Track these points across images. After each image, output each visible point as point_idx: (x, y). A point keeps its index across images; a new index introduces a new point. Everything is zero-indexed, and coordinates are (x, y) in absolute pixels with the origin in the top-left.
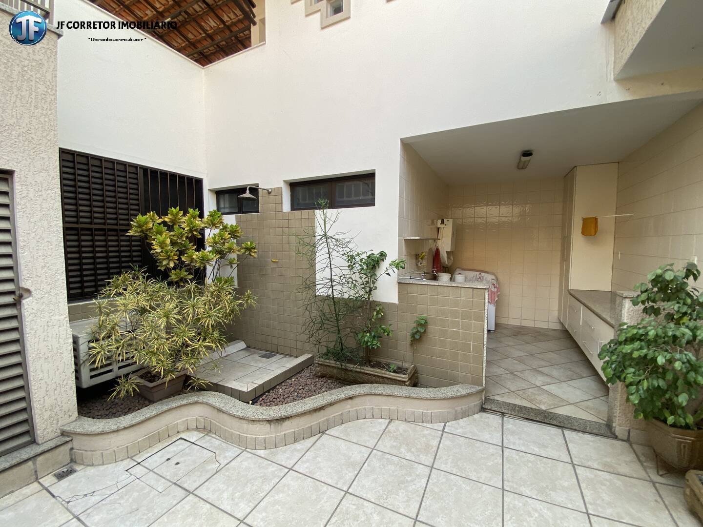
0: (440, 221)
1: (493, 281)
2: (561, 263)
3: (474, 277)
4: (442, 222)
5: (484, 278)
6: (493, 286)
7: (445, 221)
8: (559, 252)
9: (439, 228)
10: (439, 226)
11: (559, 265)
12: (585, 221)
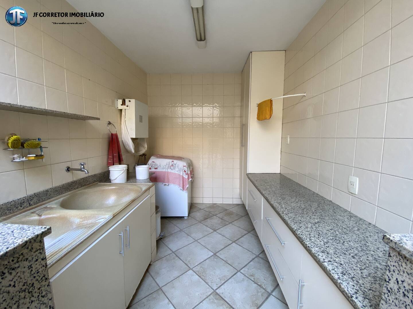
0: (120, 102)
1: (184, 168)
2: (240, 148)
3: (167, 164)
4: (124, 103)
5: (177, 165)
6: (184, 173)
7: (127, 101)
8: (239, 138)
9: (121, 110)
10: (120, 107)
11: (239, 150)
12: (260, 106)
